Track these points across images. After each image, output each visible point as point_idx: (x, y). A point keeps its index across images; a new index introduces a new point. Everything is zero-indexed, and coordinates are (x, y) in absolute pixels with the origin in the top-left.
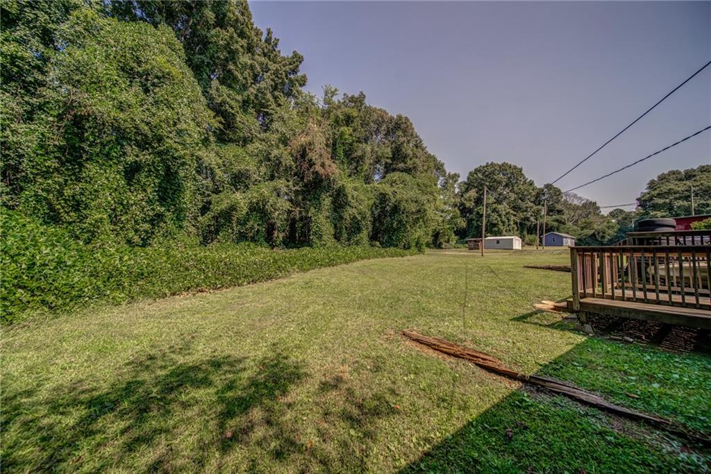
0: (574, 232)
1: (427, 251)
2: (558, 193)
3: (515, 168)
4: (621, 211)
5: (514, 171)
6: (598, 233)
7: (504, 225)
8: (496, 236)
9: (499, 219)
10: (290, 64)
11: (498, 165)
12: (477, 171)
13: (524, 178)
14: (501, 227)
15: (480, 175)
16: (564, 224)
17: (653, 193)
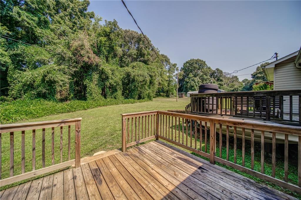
0: (226, 89)
1: (154, 99)
2: (221, 72)
3: (202, 61)
4: (247, 80)
5: (202, 62)
6: (235, 89)
7: (196, 86)
8: (193, 91)
9: (195, 84)
10: (82, 5)
11: (195, 60)
12: (187, 62)
13: (207, 65)
14: (195, 87)
15: (188, 65)
16: (222, 85)
17: (257, 72)
